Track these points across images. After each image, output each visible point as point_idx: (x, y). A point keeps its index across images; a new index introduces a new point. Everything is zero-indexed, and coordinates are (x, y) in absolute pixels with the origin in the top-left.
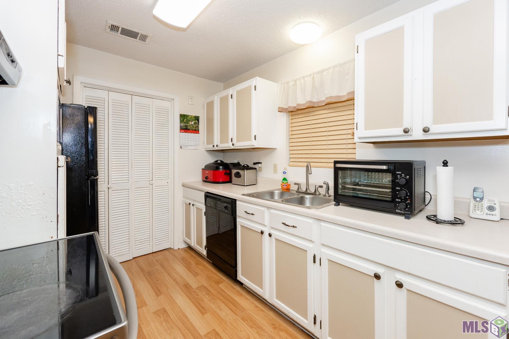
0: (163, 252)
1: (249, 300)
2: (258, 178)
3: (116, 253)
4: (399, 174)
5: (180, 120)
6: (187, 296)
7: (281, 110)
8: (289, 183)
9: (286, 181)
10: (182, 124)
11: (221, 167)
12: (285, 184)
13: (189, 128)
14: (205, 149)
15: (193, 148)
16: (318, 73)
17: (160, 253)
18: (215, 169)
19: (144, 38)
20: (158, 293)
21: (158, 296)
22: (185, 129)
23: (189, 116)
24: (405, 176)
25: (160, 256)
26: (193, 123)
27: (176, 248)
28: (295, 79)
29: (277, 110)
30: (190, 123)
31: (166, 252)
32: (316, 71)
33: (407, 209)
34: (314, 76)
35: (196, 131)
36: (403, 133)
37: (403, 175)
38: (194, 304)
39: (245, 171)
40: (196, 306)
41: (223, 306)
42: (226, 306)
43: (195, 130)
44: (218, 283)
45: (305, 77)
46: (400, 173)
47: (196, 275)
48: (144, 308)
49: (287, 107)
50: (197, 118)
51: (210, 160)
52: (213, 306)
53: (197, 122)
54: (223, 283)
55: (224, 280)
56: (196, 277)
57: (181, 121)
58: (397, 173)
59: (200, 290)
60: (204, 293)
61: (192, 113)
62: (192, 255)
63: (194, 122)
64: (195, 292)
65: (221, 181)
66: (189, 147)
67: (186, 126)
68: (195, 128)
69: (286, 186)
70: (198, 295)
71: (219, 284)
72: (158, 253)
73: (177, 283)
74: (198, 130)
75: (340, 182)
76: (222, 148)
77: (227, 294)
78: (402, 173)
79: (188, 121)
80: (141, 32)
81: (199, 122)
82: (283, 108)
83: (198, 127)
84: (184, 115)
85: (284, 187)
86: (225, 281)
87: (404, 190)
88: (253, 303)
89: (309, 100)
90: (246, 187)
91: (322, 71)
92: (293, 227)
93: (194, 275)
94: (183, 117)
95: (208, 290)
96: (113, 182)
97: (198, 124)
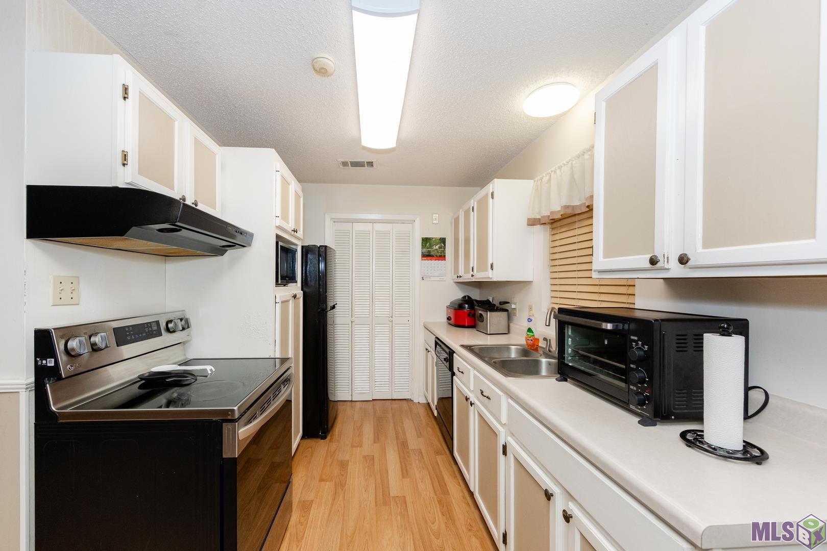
0: (402, 402)
1: (460, 486)
2: (511, 325)
3: (358, 389)
4: (634, 341)
5: (422, 245)
6: (399, 454)
7: (532, 222)
8: (536, 337)
9: (531, 334)
10: (424, 250)
11: (467, 305)
12: (530, 337)
13: (432, 253)
14: (453, 280)
15: (438, 279)
16: (578, 157)
17: (399, 402)
18: (457, 307)
19: (370, 164)
20: (377, 439)
21: (375, 442)
22: (427, 256)
23: (433, 238)
24: (643, 345)
25: (396, 405)
26: (437, 247)
27: (416, 401)
28: (550, 171)
29: (526, 222)
30: (434, 248)
31: (405, 402)
32: (574, 155)
33: (645, 407)
34: (572, 163)
35: (442, 257)
36: (648, 265)
37: (640, 343)
38: (401, 464)
39: (489, 313)
40: (402, 467)
41: (427, 479)
42: (431, 480)
43: (440, 256)
44: (437, 453)
45: (562, 166)
46: (636, 338)
47: (419, 435)
48: (358, 448)
49: (540, 217)
50: (443, 241)
51: (458, 294)
52: (417, 475)
53: (443, 245)
54: (443, 455)
55: (445, 452)
56: (419, 439)
57: (423, 247)
58: (632, 337)
59: (414, 453)
60: (417, 458)
61: (435, 234)
62: (428, 414)
63: (439, 245)
64: (408, 452)
65: (466, 324)
66: (433, 279)
67: (429, 252)
68: (441, 253)
69: (532, 340)
70: (409, 457)
71: (438, 455)
72: (397, 402)
73: (397, 438)
74: (445, 256)
75: (570, 343)
76: (466, 279)
77: (439, 469)
78: (638, 340)
79: (431, 246)
80: (366, 160)
81: (445, 245)
82: (535, 219)
83: (444, 251)
84: (426, 238)
85: (529, 342)
86: (446, 455)
87: (640, 370)
88: (463, 492)
89: (564, 205)
90: (489, 337)
91: (583, 154)
92: (487, 397)
93: (417, 434)
94: (426, 241)
95: (422, 457)
96: (356, 316)
97: (445, 248)
